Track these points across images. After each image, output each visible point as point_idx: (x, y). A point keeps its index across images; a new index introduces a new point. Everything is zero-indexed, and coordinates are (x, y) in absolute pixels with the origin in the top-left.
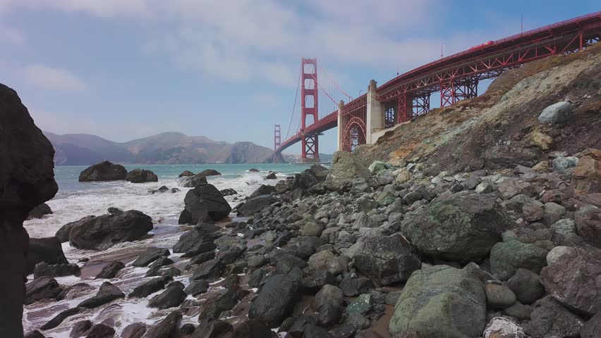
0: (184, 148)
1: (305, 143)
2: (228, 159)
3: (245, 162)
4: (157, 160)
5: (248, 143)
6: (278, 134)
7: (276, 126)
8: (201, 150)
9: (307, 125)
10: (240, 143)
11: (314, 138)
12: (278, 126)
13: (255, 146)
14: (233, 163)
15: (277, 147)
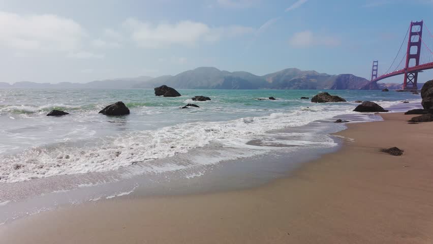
0: (302, 79)
1: (406, 77)
2: (333, 86)
3: (346, 89)
4: (285, 87)
5: (349, 75)
6: (375, 68)
7: (374, 62)
8: (313, 80)
9: (410, 66)
10: (342, 75)
11: (414, 74)
12: (376, 62)
13: (354, 77)
14: (337, 89)
15: (374, 78)
